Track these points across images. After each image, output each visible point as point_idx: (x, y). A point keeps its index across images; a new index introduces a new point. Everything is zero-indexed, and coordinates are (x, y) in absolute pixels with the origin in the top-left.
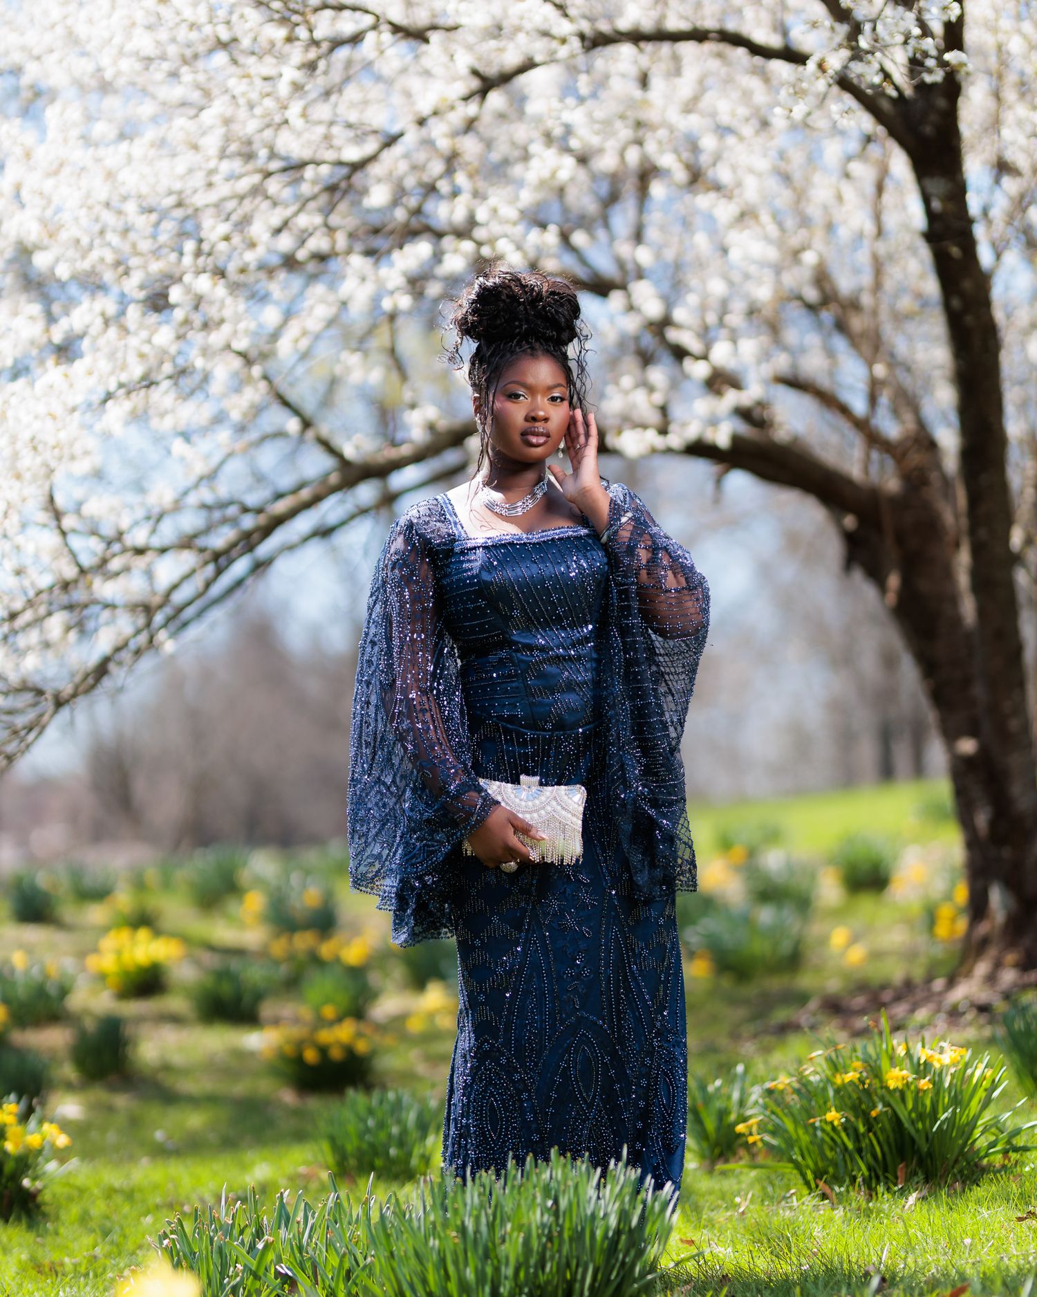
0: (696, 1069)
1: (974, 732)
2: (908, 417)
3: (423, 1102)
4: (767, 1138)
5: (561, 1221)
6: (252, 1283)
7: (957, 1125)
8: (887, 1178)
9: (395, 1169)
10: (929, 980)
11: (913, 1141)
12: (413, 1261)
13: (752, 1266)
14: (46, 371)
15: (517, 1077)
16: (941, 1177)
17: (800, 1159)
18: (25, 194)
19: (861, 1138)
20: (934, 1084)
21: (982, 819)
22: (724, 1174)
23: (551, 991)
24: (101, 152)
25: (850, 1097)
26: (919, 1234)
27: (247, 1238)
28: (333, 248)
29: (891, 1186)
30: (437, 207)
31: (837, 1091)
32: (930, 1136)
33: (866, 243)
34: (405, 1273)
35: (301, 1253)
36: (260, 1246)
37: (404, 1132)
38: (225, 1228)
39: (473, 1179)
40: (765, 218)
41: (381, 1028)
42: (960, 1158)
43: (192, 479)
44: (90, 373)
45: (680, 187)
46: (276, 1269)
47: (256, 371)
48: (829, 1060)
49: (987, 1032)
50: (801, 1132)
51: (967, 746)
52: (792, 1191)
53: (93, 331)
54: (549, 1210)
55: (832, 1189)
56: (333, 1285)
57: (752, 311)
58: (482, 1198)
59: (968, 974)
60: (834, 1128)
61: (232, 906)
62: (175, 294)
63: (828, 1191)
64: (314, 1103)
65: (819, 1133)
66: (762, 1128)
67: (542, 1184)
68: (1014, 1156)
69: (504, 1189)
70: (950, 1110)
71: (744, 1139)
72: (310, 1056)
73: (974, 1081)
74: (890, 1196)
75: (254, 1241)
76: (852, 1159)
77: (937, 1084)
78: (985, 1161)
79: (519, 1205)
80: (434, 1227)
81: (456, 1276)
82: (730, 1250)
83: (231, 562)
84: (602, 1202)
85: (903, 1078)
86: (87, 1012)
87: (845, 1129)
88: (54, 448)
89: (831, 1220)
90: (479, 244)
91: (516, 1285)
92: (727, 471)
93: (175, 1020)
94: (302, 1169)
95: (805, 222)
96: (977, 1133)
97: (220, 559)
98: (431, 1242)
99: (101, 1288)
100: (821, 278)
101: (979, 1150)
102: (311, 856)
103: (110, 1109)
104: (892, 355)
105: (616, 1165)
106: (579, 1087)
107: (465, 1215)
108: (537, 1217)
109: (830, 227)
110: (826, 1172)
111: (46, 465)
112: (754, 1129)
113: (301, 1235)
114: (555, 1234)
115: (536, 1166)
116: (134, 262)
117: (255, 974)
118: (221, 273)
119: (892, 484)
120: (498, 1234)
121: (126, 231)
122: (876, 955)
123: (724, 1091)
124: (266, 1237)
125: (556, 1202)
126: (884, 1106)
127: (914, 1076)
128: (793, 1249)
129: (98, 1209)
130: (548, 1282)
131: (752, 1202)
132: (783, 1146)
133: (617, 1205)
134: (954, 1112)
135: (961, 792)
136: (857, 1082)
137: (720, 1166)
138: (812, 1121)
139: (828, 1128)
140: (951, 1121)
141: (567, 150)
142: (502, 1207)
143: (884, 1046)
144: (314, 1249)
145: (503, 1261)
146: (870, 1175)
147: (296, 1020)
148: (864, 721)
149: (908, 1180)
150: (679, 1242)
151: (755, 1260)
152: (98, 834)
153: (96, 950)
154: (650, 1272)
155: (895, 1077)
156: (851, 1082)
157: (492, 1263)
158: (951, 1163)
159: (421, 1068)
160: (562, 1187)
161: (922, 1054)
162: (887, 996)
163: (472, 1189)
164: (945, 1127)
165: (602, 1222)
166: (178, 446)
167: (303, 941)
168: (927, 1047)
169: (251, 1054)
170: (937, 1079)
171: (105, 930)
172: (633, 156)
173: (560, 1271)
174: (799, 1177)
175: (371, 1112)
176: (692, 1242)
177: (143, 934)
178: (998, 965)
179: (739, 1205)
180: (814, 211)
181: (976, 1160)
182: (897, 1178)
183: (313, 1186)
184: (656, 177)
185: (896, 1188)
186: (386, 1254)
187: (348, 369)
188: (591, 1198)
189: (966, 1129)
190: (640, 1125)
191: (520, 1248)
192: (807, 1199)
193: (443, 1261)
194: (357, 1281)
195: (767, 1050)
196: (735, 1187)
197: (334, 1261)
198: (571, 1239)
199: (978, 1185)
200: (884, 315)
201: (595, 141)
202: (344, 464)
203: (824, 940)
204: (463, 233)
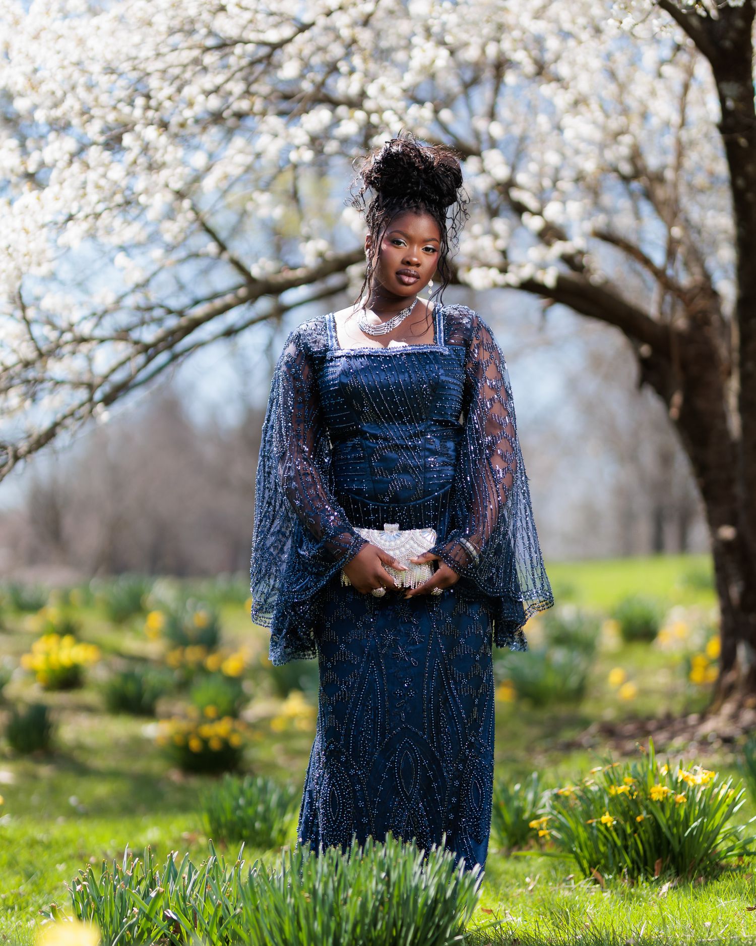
0: (500, 775)
1: (733, 522)
2: (697, 270)
3: (283, 787)
4: (554, 833)
5: (391, 890)
6: (145, 923)
7: (704, 832)
8: (646, 870)
9: (258, 839)
10: (685, 715)
11: (668, 843)
12: (273, 913)
13: (537, 934)
14: (22, 194)
15: (352, 772)
16: (689, 872)
17: (578, 851)
18: (13, 54)
19: (628, 837)
20: (688, 799)
21: (735, 591)
22: (517, 858)
23: (383, 706)
24: (76, 22)
25: (621, 805)
26: (670, 916)
27: (143, 887)
28: (251, 109)
29: (650, 876)
30: (336, 82)
31: (612, 800)
32: (682, 840)
33: (673, 130)
34: (266, 923)
35: (184, 902)
36: (153, 894)
37: (267, 809)
38: (126, 878)
39: (324, 852)
40: (594, 105)
41: (253, 726)
42: (705, 858)
43: (130, 285)
44: (57, 199)
45: (527, 77)
46: (164, 913)
47: (186, 203)
48: (607, 775)
49: (730, 758)
50: (581, 830)
51: (727, 532)
52: (571, 876)
53: (60, 164)
54: (382, 880)
55: (603, 876)
56: (209, 929)
57: (579, 178)
58: (330, 868)
59: (717, 712)
60: (607, 829)
61: (138, 623)
62: (127, 139)
63: (599, 877)
64: (195, 782)
65: (595, 832)
66: (551, 824)
67: (378, 860)
68: (746, 859)
69: (348, 862)
70: (700, 820)
71: (535, 832)
72: (195, 744)
73: (720, 798)
74: (648, 884)
75: (148, 891)
76: (620, 854)
77: (690, 799)
78: (724, 862)
79: (359, 876)
80: (292, 888)
81: (306, 927)
82: (520, 919)
83: (157, 353)
84: (424, 876)
85: (664, 793)
86: (19, 699)
87: (616, 830)
88: (25, 255)
89: (601, 900)
90: (369, 114)
91: (354, 938)
92: (551, 304)
93: (89, 709)
94: (185, 834)
95: (625, 111)
96: (720, 838)
97: (148, 350)
98: (288, 900)
99: (24, 919)
100: (635, 156)
101: (720, 852)
102: (203, 587)
103: (34, 777)
104: (687, 221)
105: (437, 848)
106: (401, 783)
107: (316, 880)
108: (372, 885)
109: (644, 116)
110: (599, 863)
111: (18, 269)
112: (544, 825)
113: (185, 888)
114: (386, 900)
115: (374, 845)
116: (95, 112)
117: (153, 678)
118: (164, 125)
119: (681, 322)
120: (341, 897)
121: (90, 87)
122: (644, 693)
123: (522, 794)
124: (158, 888)
125: (388, 874)
126: (648, 813)
127: (673, 791)
128: (570, 922)
129: (24, 856)
130: (379, 937)
131: (539, 882)
132: (566, 839)
133: (436, 879)
134: (702, 822)
135: (720, 568)
136: (627, 793)
137: (514, 853)
138: (590, 821)
139: (602, 828)
140: (700, 828)
141: (442, 43)
142: (346, 876)
143: (650, 767)
144: (195, 900)
145: (345, 918)
146: (633, 867)
147: (185, 716)
148: (643, 504)
149: (663, 873)
150: (480, 910)
151: (540, 929)
152: (33, 558)
153: (29, 651)
154: (457, 935)
155: (658, 791)
156: (623, 794)
157: (336, 920)
158: (697, 861)
159: (281, 760)
160: (394, 863)
161: (680, 775)
162: (651, 725)
163: (323, 860)
164: (695, 833)
165: (424, 893)
166: (121, 258)
167: (193, 654)
168: (684, 769)
169: (148, 741)
170: (690, 793)
171: (38, 635)
172: (492, 51)
173: (388, 928)
174: (577, 865)
175: (242, 792)
176: (490, 911)
177: (67, 640)
178: (741, 706)
179: (528, 884)
180: (631, 102)
181: (718, 860)
182: (654, 870)
183: (194, 848)
184: (510, 67)
185: (653, 879)
186: (253, 907)
187: (258, 206)
188: (415, 873)
189: (711, 835)
190: (451, 817)
191: (358, 910)
192: (582, 882)
193: (297, 914)
194: (228, 926)
195: (555, 763)
196: (526, 870)
197: (211, 910)
198: (398, 904)
199: (718, 880)
200: (682, 189)
201: (464, 37)
202: (251, 281)
203: (604, 678)
204: (355, 103)
